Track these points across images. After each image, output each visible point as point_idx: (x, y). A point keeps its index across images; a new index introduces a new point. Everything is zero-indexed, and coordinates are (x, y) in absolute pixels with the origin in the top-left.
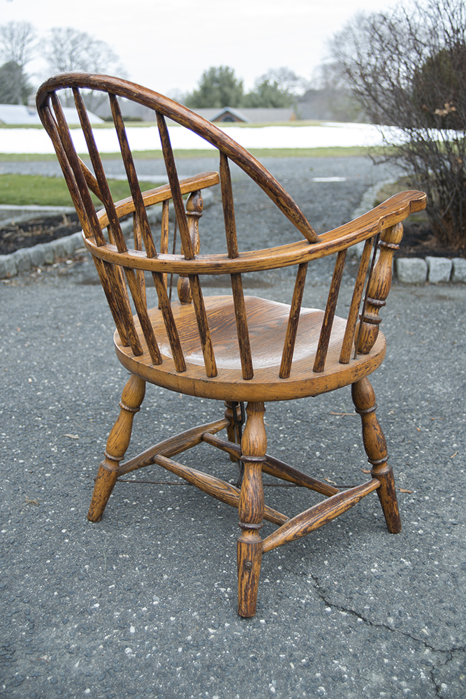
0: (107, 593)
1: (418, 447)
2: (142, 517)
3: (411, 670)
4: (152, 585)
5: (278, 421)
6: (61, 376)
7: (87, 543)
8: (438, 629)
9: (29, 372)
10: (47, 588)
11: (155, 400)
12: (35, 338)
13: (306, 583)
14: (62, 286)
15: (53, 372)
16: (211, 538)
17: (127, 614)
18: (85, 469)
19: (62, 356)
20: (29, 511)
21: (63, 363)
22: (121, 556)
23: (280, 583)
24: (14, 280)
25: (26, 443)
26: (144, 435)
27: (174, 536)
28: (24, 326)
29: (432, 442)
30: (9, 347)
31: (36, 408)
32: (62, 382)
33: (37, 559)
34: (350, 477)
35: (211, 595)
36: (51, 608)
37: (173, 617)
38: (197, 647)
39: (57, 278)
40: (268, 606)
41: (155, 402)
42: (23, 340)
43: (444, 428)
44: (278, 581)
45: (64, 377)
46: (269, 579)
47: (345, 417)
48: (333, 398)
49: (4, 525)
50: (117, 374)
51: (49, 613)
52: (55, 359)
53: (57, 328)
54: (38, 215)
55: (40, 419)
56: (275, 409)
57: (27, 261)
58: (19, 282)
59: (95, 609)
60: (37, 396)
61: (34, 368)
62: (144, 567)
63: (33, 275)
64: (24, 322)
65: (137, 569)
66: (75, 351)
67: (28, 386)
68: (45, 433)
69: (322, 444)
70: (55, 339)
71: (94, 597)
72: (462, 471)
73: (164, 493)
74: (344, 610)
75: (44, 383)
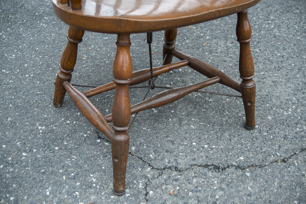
1: (186, 38)
3: (135, 182)
8: (160, 154)
11: (43, 8)
23: (75, 124)
27: (24, 93)
29: (195, 35)
35: (32, 131)
38: (12, 165)
41: (42, 9)
43: (205, 27)
44: (75, 122)
46: (70, 121)
72: (207, 53)
73: (27, 66)
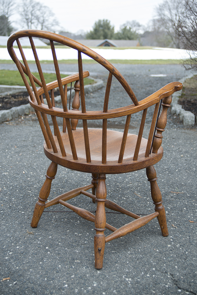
0: (71, 279)
2: (84, 242)
4: (93, 276)
5: (146, 195)
6: (38, 170)
7: (59, 254)
9: (23, 168)
10: (41, 276)
12: (24, 151)
13: (167, 277)
14: (34, 125)
15: (34, 168)
16: (119, 253)
17: (81, 290)
18: (54, 217)
19: (38, 161)
20: (29, 237)
21: (39, 164)
22: (76, 261)
24: (11, 122)
25: (25, 203)
26: (81, 201)
28: (18, 145)
30: (12, 155)
31: (28, 186)
32: (39, 173)
33: (35, 261)
34: (184, 224)
36: (44, 287)
37: (104, 292)
39: (31, 121)
40: (150, 288)
42: (18, 152)
45: (40, 171)
47: (178, 194)
48: (171, 184)
49: (18, 244)
50: (66, 170)
51: (43, 289)
52: (35, 162)
53: (34, 146)
54: (20, 91)
55: (30, 191)
56: (144, 189)
57: (17, 113)
58: (13, 123)
59: (66, 287)
60: (28, 180)
61: (25, 166)
62: (88, 267)
63: (20, 120)
64: (18, 143)
65: (84, 268)
66: (44, 158)
67: (23, 175)
68: (33, 199)
69: (168, 208)
70: (33, 152)
71: (64, 282)
74: (187, 291)
75: (31, 174)
